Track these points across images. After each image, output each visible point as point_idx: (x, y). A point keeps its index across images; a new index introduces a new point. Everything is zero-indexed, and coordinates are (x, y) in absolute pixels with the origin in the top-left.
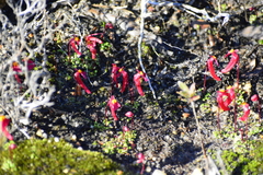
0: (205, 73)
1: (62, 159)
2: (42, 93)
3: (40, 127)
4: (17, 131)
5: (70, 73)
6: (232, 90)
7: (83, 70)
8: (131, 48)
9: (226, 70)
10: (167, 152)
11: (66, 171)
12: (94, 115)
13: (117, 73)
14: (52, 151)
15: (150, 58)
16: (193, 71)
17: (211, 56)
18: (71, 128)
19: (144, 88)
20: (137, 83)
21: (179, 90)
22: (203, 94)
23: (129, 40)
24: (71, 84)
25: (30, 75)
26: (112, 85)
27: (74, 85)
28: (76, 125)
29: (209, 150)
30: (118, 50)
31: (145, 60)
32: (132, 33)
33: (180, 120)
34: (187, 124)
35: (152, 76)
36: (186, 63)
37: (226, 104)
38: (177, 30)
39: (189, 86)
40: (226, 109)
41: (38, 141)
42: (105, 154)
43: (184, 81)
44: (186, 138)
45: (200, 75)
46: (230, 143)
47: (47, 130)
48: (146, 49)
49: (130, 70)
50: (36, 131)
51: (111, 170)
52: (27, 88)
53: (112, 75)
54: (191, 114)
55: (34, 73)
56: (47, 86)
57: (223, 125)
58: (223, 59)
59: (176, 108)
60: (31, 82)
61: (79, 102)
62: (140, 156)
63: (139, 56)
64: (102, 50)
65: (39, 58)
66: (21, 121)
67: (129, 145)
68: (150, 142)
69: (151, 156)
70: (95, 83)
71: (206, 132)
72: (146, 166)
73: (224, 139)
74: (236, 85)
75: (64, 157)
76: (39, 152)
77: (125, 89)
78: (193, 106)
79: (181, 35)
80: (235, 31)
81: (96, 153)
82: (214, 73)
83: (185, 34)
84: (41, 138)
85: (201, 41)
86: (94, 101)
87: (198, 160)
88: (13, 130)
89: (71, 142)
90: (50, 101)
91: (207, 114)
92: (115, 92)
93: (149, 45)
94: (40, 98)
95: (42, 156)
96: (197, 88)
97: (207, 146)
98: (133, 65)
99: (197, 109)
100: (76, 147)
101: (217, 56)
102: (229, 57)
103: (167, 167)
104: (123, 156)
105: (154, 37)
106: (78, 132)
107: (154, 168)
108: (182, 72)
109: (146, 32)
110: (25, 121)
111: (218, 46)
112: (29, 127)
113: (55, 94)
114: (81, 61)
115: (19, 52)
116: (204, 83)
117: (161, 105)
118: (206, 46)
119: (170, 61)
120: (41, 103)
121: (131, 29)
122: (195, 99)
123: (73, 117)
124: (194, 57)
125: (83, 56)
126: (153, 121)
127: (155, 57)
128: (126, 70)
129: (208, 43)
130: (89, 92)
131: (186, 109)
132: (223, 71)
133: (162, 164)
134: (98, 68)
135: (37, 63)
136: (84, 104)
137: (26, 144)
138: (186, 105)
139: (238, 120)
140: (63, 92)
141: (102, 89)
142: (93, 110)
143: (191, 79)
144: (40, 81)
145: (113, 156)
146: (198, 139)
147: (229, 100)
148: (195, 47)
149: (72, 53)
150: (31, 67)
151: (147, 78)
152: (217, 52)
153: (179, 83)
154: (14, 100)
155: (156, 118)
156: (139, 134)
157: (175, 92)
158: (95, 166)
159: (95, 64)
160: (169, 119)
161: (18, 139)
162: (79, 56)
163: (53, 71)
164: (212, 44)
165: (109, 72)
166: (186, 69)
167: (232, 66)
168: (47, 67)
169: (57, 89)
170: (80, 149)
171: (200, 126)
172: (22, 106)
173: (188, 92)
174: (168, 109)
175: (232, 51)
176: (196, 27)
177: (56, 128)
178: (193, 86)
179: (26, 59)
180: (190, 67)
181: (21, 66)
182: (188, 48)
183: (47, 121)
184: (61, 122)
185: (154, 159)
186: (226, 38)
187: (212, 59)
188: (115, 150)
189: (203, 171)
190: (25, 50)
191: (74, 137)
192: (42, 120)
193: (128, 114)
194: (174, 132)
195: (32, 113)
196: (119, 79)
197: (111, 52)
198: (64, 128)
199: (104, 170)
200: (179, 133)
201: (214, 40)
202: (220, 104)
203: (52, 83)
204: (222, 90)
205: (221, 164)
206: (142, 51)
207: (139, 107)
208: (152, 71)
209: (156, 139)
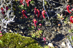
0: (66, 11)
1: (18, 39)
2: (11, 18)
3: (10, 29)
4: (3, 30)
5: (20, 11)
7: (25, 10)
8: (41, 3)
10: (53, 37)
11: (19, 43)
12: (28, 25)
13: (36, 11)
14: (15, 37)
15: (47, 6)
16: (62, 10)
17: (68, 5)
18: (21, 29)
19: (45, 16)
20: (43, 14)
21: (57, 16)
22: (65, 18)
24: (21, 15)
25: (7, 12)
26: (34, 15)
27: (22, 15)
28: (23, 28)
29: (67, 36)
30: (36, 3)
33: (57, 26)
35: (48, 12)
36: (59, 7)
39: (60, 15)
41: (10, 33)
42: (32, 38)
43: (59, 13)
44: (59, 32)
45: (64, 11)
47: (13, 30)
48: (46, 3)
49: (41, 10)
51: (34, 43)
52: (6, 16)
53: (35, 12)
54: (61, 24)
55: (8, 11)
56: (13, 15)
57: (72, 28)
58: (72, 6)
59: (56, 22)
60: (7, 14)
61: (23, 21)
62: (44, 38)
63: (44, 5)
64: (31, 3)
65: (10, 6)
66: (4, 27)
67: (40, 35)
68: (47, 34)
69: (48, 38)
70: (29, 14)
71: (66, 30)
72: (46, 42)
73: (72, 33)
75: (19, 39)
76: (10, 37)
78: (62, 22)
81: (29, 38)
82: (69, 11)
84: (11, 33)
86: (29, 20)
87: (63, 39)
88: (1, 30)
89: (21, 34)
90: (14, 20)
91: (66, 24)
92: (35, 17)
93: (47, 2)
94: (10, 19)
95: (11, 39)
96: (63, 16)
98: (41, 8)
99: (63, 23)
100: (23, 35)
101: (70, 5)
103: (53, 42)
104: (38, 38)
106: (23, 30)
107: (49, 42)
108: (58, 10)
110: (6, 27)
111: (70, 2)
112: (7, 29)
113: (15, 18)
114: (24, 7)
115: (3, 4)
117: (51, 22)
118: (66, 2)
119: (54, 7)
120: (11, 21)
122: (62, 19)
123: (21, 26)
124: (62, 5)
125: (24, 5)
126: (48, 27)
127: (49, 6)
128: (39, 10)
130: (27, 17)
131: (59, 23)
132: (72, 10)
133: (51, 41)
134: (30, 9)
135: (9, 8)
136: (25, 21)
137: (6, 34)
138: (59, 21)
140: (18, 17)
141: (31, 16)
142: (28, 23)
143: (61, 13)
144: (10, 14)
145: (35, 38)
146: (63, 32)
148: (62, 2)
149: (21, 4)
150: (7, 9)
151: (46, 12)
152: (70, 4)
153: (57, 14)
154: (2, 20)
155: (49, 26)
156: (43, 31)
157: (56, 17)
158: (29, 42)
159: (29, 8)
160: (54, 26)
161: (3, 33)
162: (23, 5)
163: (15, 10)
164: (68, 1)
165: (33, 11)
168: (13, 9)
169: (16, 16)
170: (24, 36)
171: (64, 28)
172: (4, 22)
173: (60, 17)
174: (53, 23)
177: (16, 29)
178: (62, 15)
179: (5, 6)
180: (61, 9)
181: (4, 9)
182: (60, 2)
183: (13, 27)
184: (17, 27)
185: (49, 39)
187: (68, 6)
188: (36, 36)
189: (65, 43)
190: (5, 3)
191: (22, 32)
192: (11, 26)
193: (40, 24)
194: (55, 30)
195: (8, 24)
196: (37, 13)
197: (34, 4)
198: (18, 29)
199: (32, 43)
200: (57, 31)
202: (71, 21)
203: (14, 14)
204: (72, 16)
205: (71, 41)
206: (44, 4)
207: (44, 22)
208: (48, 10)
209: (49, 33)
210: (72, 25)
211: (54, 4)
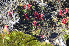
1: (22, 37)
2: (17, 19)
3: (16, 28)
4: (10, 29)
5: (24, 14)
6: (67, 19)
7: (27, 13)
8: (40, 8)
10: (49, 35)
11: (23, 40)
12: (30, 25)
13: (36, 14)
14: (19, 35)
15: (45, 10)
16: (56, 13)
17: (61, 10)
18: (24, 29)
19: (43, 18)
20: (41, 17)
21: (53, 19)
22: (59, 20)
23: (39, 6)
24: (24, 17)
25: (13, 14)
26: (35, 17)
27: (25, 17)
28: (25, 28)
29: (60, 34)
30: (36, 8)
31: (44, 11)
32: (40, 4)
33: (53, 27)
34: (54, 27)
35: (45, 15)
36: (54, 11)
37: (65, 22)
38: (52, 3)
39: (55, 18)
41: (16, 32)
42: (33, 35)
43: (54, 16)
44: (54, 31)
45: (58, 15)
46: (66, 33)
47: (18, 29)
48: (44, 8)
49: (40, 13)
50: (15, 29)
51: (34, 40)
52: (13, 18)
53: (35, 15)
54: (56, 25)
55: (14, 14)
56: (18, 17)
57: (64, 28)
58: (64, 10)
59: (52, 23)
60: (14, 16)
61: (26, 22)
62: (42, 36)
63: (42, 10)
64: (32, 8)
65: (16, 10)
66: (11, 27)
67: (39, 33)
69: (45, 36)
70: (30, 17)
71: (59, 30)
72: (44, 39)
73: (64, 32)
74: (67, 17)
75: (22, 36)
76: (16, 35)
77: (38, 18)
78: (56, 23)
79: (53, 4)
80: (67, 3)
81: (31, 35)
82: (62, 14)
83: (54, 4)
85: (58, 6)
86: (30, 21)
87: (57, 37)
88: (9, 29)
90: (19, 22)
91: (60, 25)
92: (36, 19)
94: (16, 21)
95: (16, 36)
96: (57, 18)
98: (40, 12)
99: (57, 24)
101: (62, 10)
102: (66, 10)
103: (49, 39)
104: (37, 36)
105: (46, 5)
106: (26, 30)
107: (46, 39)
108: (53, 14)
109: (44, 3)
110: (12, 27)
111: (63, 7)
112: (13, 28)
113: (20, 19)
114: (27, 11)
115: (11, 9)
116: (59, 17)
117: (48, 23)
118: (59, 7)
119: (50, 11)
120: (16, 22)
122: (57, 21)
123: (25, 26)
124: (56, 10)
125: (27, 10)
126: (45, 27)
128: (38, 13)
129: (60, 6)
130: (29, 19)
131: (54, 24)
132: (64, 13)
135: (15, 11)
136: (27, 22)
137: (12, 32)
138: (54, 22)
139: (68, 27)
140: (22, 19)
141: (32, 18)
142: (30, 24)
143: (56, 16)
144: (16, 16)
145: (35, 36)
146: (57, 31)
147: (66, 21)
148: (57, 7)
149: (24, 9)
150: (14, 12)
151: (44, 15)
152: (63, 9)
153: (53, 17)
154: (9, 21)
155: (46, 26)
156: (42, 30)
157: (51, 19)
158: (30, 39)
159: (30, 12)
160: (50, 26)
161: (10, 31)
162: (26, 10)
163: (19, 13)
164: (61, 6)
165: (34, 14)
166: (54, 13)
167: (67, 12)
168: (18, 12)
169: (20, 18)
170: (26, 34)
171: (58, 28)
172: (11, 23)
173: (55, 19)
174: (50, 24)
176: (57, 2)
177: (20, 28)
178: (56, 18)
179: (12, 10)
180: (55, 12)
181: (11, 12)
182: (55, 7)
183: (18, 27)
184: (21, 27)
186: (65, 5)
188: (36, 34)
189: (59, 40)
190: (12, 8)
191: (25, 31)
192: (17, 26)
193: (39, 25)
194: (51, 30)
195: (14, 24)
196: (37, 16)
197: (35, 9)
198: (22, 28)
200: (52, 30)
201: (62, 5)
202: (63, 22)
203: (19, 17)
204: (64, 19)
205: (64, 38)
206: (43, 8)
207: (42, 23)
208: (46, 13)
209: (46, 32)
210: (64, 25)
211: (50, 9)
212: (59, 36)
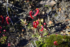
0: (29, 16)
8: (4, 9)
9: (35, 15)
10: (17, 42)
13: (0, 17)
15: (11, 12)
16: (25, 16)
19: (9, 22)
20: (7, 20)
21: (21, 22)
23: (3, 6)
29: (31, 41)
33: (21, 32)
34: (23, 33)
35: (11, 18)
37: (36, 26)
38: (19, 3)
40: (36, 27)
43: (22, 19)
44: (23, 38)
45: (27, 17)
46: (38, 39)
48: (9, 9)
49: (4, 16)
54: (25, 30)
57: (35, 33)
58: (34, 12)
62: (9, 44)
68: (12, 39)
71: (30, 35)
73: (36, 37)
74: (39, 20)
77: (3, 22)
80: (37, 2)
82: (31, 16)
83: (21, 4)
85: (27, 6)
91: (30, 30)
93: (10, 8)
96: (26, 21)
97: (30, 40)
99: (27, 28)
102: (36, 11)
105: (11, 5)
109: (9, 4)
111: (32, 8)
117: (15, 27)
118: (28, 8)
119: (17, 13)
121: (4, 3)
124: (25, 11)
127: (12, 12)
131: (23, 28)
133: (16, 46)
138: (23, 27)
139: (40, 31)
143: (24, 18)
146: (27, 37)
147: (37, 25)
148: (25, 8)
155: (13, 31)
164: (30, 7)
166: (22, 15)
167: (37, 14)
171: (28, 33)
173: (24, 22)
174: (17, 28)
175: (37, 9)
176: (25, 1)
180: (24, 14)
182: (23, 8)
185: (13, 45)
186: (35, 5)
187: (31, 12)
193: (4, 30)
200: (21, 36)
201: (31, 5)
202: (34, 26)
204: (34, 22)
206: (8, 10)
207: (8, 28)
209: (14, 38)
210: (35, 30)
211: (17, 10)
212: (29, 44)
